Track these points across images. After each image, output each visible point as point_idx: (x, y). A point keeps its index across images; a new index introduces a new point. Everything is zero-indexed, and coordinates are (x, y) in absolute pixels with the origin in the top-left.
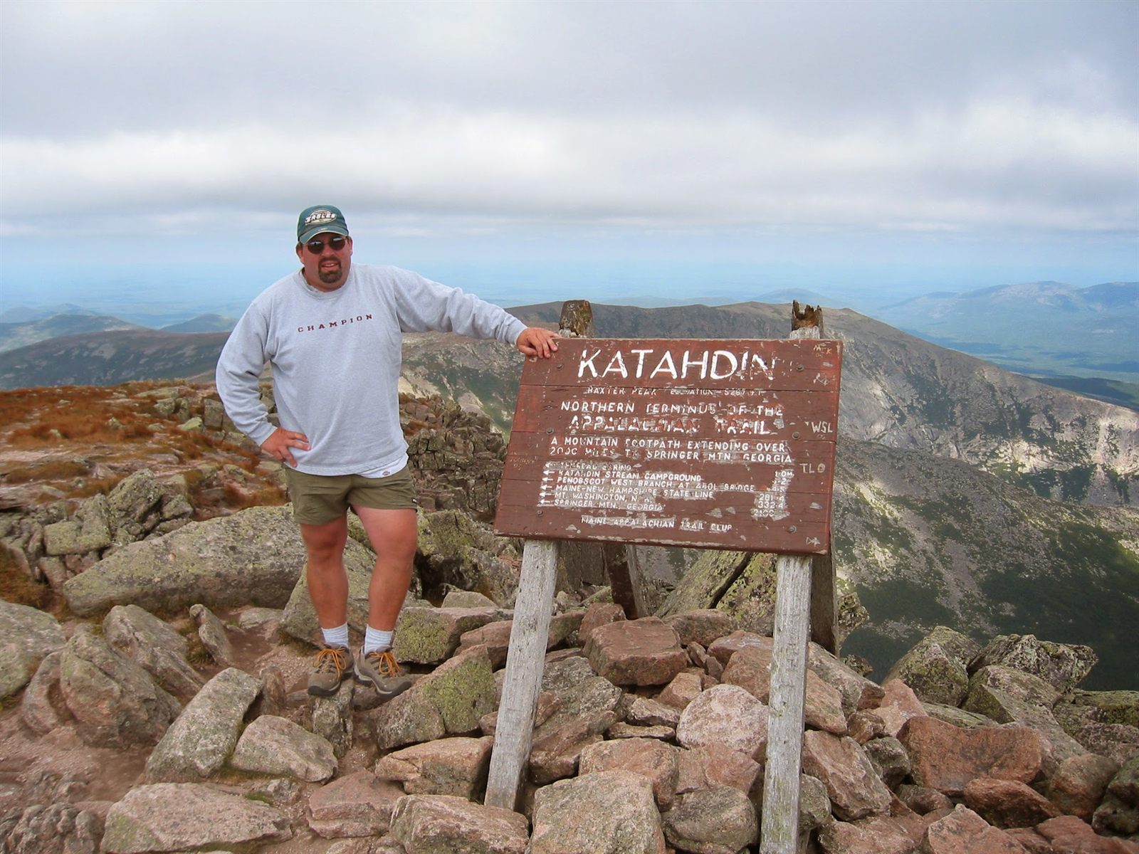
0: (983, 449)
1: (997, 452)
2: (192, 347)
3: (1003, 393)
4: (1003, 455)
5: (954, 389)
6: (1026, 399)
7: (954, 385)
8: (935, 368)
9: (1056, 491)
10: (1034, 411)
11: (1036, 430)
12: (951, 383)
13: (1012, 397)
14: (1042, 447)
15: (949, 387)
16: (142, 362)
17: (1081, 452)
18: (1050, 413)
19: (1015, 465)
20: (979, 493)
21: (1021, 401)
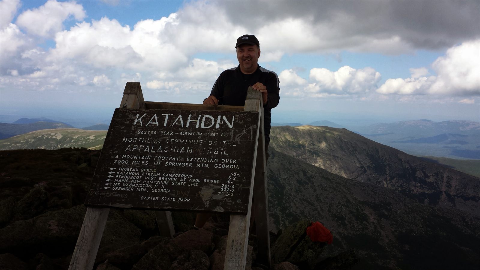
0: (397, 184)
1: (403, 185)
2: (93, 136)
3: (405, 162)
4: (405, 186)
5: (385, 160)
6: (415, 165)
7: (386, 158)
8: (379, 152)
9: (426, 201)
10: (418, 170)
11: (419, 177)
12: (384, 158)
13: (409, 164)
14: (420, 184)
15: (384, 159)
16: (73, 141)
17: (436, 186)
18: (424, 171)
19: (410, 190)
20: (395, 201)
21: (412, 165)
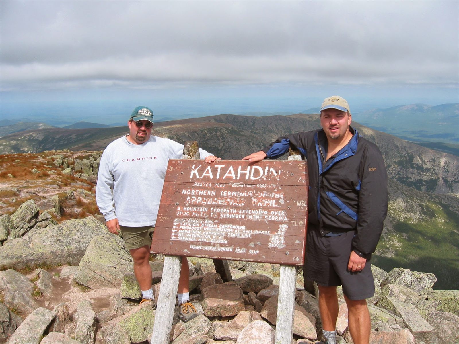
0: (394, 172)
1: (400, 172)
2: (75, 135)
3: (402, 149)
4: (402, 174)
5: (382, 147)
6: (411, 151)
7: (382, 146)
8: (375, 139)
9: (424, 188)
10: (414, 156)
11: (416, 164)
12: (381, 145)
13: (406, 150)
14: (417, 170)
15: (380, 147)
16: (55, 141)
17: (434, 172)
18: (421, 157)
19: (407, 178)
20: (393, 189)
21: (409, 152)
